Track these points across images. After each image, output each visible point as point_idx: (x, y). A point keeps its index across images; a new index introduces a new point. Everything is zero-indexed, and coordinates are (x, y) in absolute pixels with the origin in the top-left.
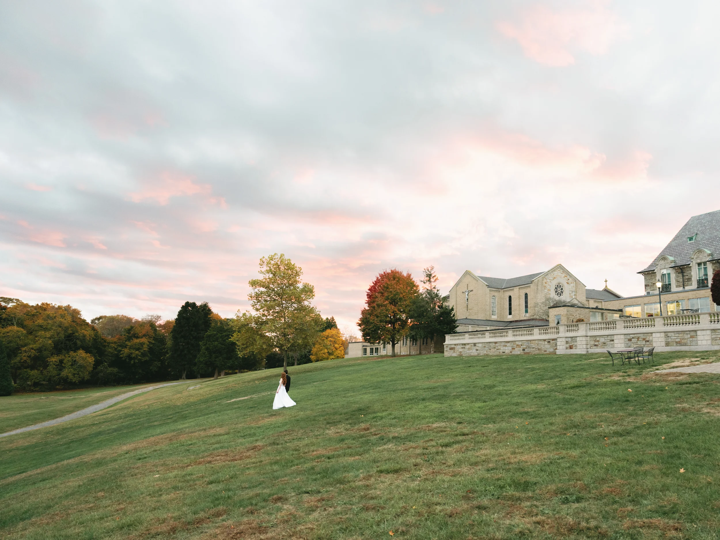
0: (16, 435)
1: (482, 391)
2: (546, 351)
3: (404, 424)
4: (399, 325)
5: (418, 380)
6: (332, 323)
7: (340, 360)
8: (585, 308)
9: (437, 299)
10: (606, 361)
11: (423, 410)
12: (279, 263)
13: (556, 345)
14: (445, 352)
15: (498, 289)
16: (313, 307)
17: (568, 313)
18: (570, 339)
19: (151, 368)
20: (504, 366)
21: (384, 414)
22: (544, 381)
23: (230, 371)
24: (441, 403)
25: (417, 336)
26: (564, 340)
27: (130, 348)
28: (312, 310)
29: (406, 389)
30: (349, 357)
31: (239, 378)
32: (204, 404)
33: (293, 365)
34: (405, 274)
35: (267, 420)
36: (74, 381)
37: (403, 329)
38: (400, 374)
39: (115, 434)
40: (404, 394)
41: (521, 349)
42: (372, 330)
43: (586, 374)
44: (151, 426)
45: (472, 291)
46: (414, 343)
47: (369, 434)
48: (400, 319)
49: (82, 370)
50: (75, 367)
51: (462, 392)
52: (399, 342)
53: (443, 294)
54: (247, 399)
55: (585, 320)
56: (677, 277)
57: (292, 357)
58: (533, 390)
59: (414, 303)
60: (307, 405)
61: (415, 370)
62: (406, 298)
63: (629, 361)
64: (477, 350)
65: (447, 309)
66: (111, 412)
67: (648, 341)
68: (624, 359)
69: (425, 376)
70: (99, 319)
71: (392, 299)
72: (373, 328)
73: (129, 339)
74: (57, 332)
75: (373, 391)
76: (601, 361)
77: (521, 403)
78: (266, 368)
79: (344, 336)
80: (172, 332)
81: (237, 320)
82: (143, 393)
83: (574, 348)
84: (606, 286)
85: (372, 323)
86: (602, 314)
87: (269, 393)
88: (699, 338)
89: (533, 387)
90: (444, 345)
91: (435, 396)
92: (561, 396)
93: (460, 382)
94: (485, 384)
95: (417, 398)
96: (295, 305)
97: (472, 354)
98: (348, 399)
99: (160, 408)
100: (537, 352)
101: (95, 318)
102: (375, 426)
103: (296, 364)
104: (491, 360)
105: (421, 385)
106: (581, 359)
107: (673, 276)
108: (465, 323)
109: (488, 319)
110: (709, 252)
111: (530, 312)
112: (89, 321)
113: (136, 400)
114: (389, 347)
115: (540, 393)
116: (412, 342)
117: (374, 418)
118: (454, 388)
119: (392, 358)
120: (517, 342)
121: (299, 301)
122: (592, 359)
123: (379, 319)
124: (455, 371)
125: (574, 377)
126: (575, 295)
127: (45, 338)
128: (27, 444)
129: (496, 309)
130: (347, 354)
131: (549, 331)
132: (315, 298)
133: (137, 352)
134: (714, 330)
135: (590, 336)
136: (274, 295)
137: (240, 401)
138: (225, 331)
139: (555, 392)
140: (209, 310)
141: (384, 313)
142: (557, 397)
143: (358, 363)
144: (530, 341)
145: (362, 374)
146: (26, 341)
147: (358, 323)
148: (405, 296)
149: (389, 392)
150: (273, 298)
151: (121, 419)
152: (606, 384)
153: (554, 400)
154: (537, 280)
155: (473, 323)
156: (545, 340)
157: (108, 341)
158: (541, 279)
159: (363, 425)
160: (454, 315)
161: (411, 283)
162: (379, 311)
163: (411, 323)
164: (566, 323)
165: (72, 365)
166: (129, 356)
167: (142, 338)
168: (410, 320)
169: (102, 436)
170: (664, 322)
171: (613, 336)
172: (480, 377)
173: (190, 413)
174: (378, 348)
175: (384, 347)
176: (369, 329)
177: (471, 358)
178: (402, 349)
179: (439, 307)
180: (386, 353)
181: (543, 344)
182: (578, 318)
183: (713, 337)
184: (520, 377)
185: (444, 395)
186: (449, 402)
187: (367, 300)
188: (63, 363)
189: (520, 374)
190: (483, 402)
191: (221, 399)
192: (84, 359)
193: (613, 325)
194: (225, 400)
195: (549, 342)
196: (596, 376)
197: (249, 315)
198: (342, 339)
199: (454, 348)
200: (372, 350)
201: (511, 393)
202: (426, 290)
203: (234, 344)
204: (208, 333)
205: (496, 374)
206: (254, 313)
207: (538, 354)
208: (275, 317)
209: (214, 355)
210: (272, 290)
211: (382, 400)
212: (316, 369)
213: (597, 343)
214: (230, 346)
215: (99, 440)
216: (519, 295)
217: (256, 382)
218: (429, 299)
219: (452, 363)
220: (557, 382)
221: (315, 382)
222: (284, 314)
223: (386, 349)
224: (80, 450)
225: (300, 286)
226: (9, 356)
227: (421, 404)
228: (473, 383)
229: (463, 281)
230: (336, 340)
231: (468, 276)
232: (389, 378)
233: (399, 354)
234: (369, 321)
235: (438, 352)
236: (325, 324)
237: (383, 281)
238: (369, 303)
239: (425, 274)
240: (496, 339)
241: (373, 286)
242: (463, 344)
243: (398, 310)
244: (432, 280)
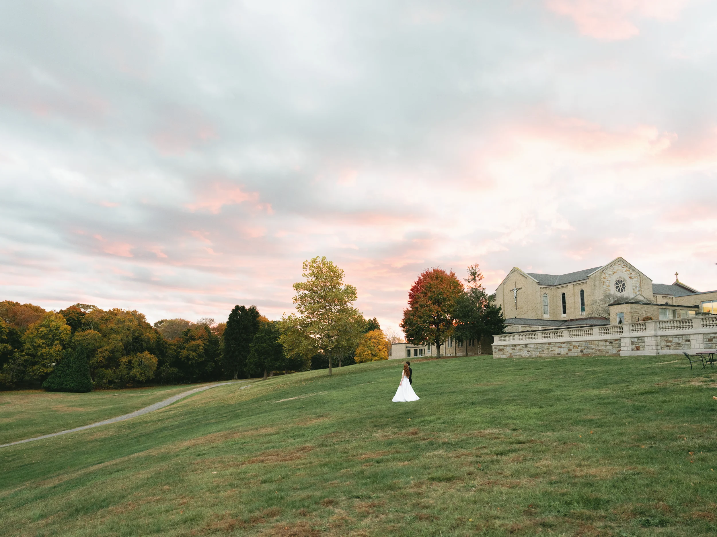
0: (95, 428)
1: (537, 396)
2: (607, 353)
3: (454, 429)
4: (444, 326)
5: (466, 382)
6: (375, 324)
7: (384, 361)
8: (653, 304)
9: (482, 298)
10: (683, 363)
11: (473, 415)
12: (321, 265)
13: (620, 346)
14: (493, 354)
15: (550, 286)
16: (356, 309)
17: (632, 310)
18: (636, 340)
19: (206, 368)
20: (561, 369)
21: (433, 418)
22: (608, 386)
23: (278, 372)
24: (492, 408)
25: (463, 337)
26: (629, 340)
27: (188, 350)
28: (355, 312)
29: (454, 392)
30: (393, 359)
31: (286, 379)
32: (255, 403)
33: (337, 366)
34: (448, 273)
35: (315, 421)
36: (141, 379)
37: (448, 329)
38: (447, 376)
39: (177, 430)
40: (452, 397)
41: (579, 350)
42: (415, 332)
43: (659, 378)
44: (208, 424)
45: (521, 289)
46: (460, 345)
47: (418, 439)
48: (444, 320)
49: (148, 369)
50: (141, 367)
51: (515, 396)
52: (444, 343)
53: (489, 292)
54: (295, 400)
55: (653, 318)
57: (337, 358)
58: (596, 395)
59: (458, 303)
60: (353, 406)
61: (462, 372)
62: (451, 298)
63: (712, 365)
64: (529, 351)
65: (494, 308)
66: (173, 409)
68: (704, 362)
69: (474, 379)
70: (160, 323)
71: (435, 299)
72: (417, 329)
73: (187, 341)
74: (126, 335)
76: (677, 363)
77: (583, 409)
78: (311, 369)
79: (388, 337)
80: (224, 334)
81: (283, 323)
82: (200, 392)
83: (641, 349)
84: (677, 280)
85: (415, 324)
86: (674, 311)
87: (315, 394)
89: (596, 392)
90: (492, 346)
91: (485, 400)
92: (630, 403)
93: (512, 386)
94: (540, 388)
95: (465, 402)
96: (338, 307)
97: (523, 356)
99: (216, 407)
100: (598, 353)
101: (157, 321)
102: (423, 430)
103: (340, 365)
104: (545, 362)
105: (470, 389)
106: (650, 361)
108: (514, 323)
109: (540, 318)
111: (588, 311)
112: (152, 324)
113: (194, 398)
114: (434, 348)
115: (605, 398)
116: (457, 344)
117: (422, 422)
118: (505, 392)
119: (437, 360)
120: (573, 343)
121: (342, 303)
122: (664, 361)
123: (422, 319)
124: (506, 374)
125: (644, 381)
126: (639, 291)
127: (116, 340)
128: (104, 437)
129: (548, 308)
130: (391, 355)
131: (611, 330)
132: (357, 300)
133: (194, 353)
135: (661, 336)
136: (318, 298)
137: (289, 401)
138: (272, 333)
139: (623, 398)
140: (257, 313)
141: (427, 313)
142: (625, 404)
144: (589, 341)
146: (101, 344)
147: (401, 324)
148: (448, 296)
149: (436, 395)
150: (317, 301)
151: (182, 416)
152: (684, 391)
154: (594, 275)
155: (522, 323)
156: (606, 341)
157: (169, 343)
158: (599, 274)
159: (411, 430)
160: (502, 315)
161: (455, 283)
162: (422, 311)
163: (456, 323)
164: (630, 322)
165: (139, 365)
166: (187, 357)
167: (198, 340)
168: (454, 320)
169: (166, 432)
171: (688, 336)
172: (534, 381)
173: (243, 412)
175: (429, 349)
176: (413, 330)
177: (522, 360)
179: (485, 306)
180: (430, 355)
181: (604, 345)
182: (645, 315)
184: (579, 381)
185: (495, 400)
186: (501, 406)
187: (410, 300)
188: (132, 363)
189: (579, 378)
190: (540, 408)
191: (270, 399)
192: (149, 360)
193: (689, 323)
194: (275, 400)
195: (611, 343)
196: (672, 381)
197: (294, 318)
198: (385, 341)
199: (503, 349)
200: (416, 351)
201: (570, 398)
202: (471, 289)
203: (280, 346)
204: (256, 336)
205: (552, 377)
206: (299, 316)
207: (599, 356)
208: (319, 319)
209: (262, 357)
210: (316, 293)
211: (429, 403)
212: (360, 371)
213: (669, 344)
214: (277, 348)
215: (163, 435)
216: (574, 292)
217: (303, 383)
218: (474, 298)
219: (501, 366)
220: (624, 387)
221: (360, 383)
222: (328, 316)
223: (430, 350)
224: (148, 444)
225: (342, 288)
226: (88, 357)
227: (471, 408)
228: (526, 387)
229: (511, 279)
230: (379, 342)
231: (516, 273)
232: (435, 381)
233: (444, 355)
234: (412, 321)
235: (486, 354)
236: (368, 325)
237: (426, 280)
238: (412, 304)
239: (469, 272)
240: (550, 340)
241: (415, 286)
242: (513, 345)
243: (442, 310)
244: (477, 278)
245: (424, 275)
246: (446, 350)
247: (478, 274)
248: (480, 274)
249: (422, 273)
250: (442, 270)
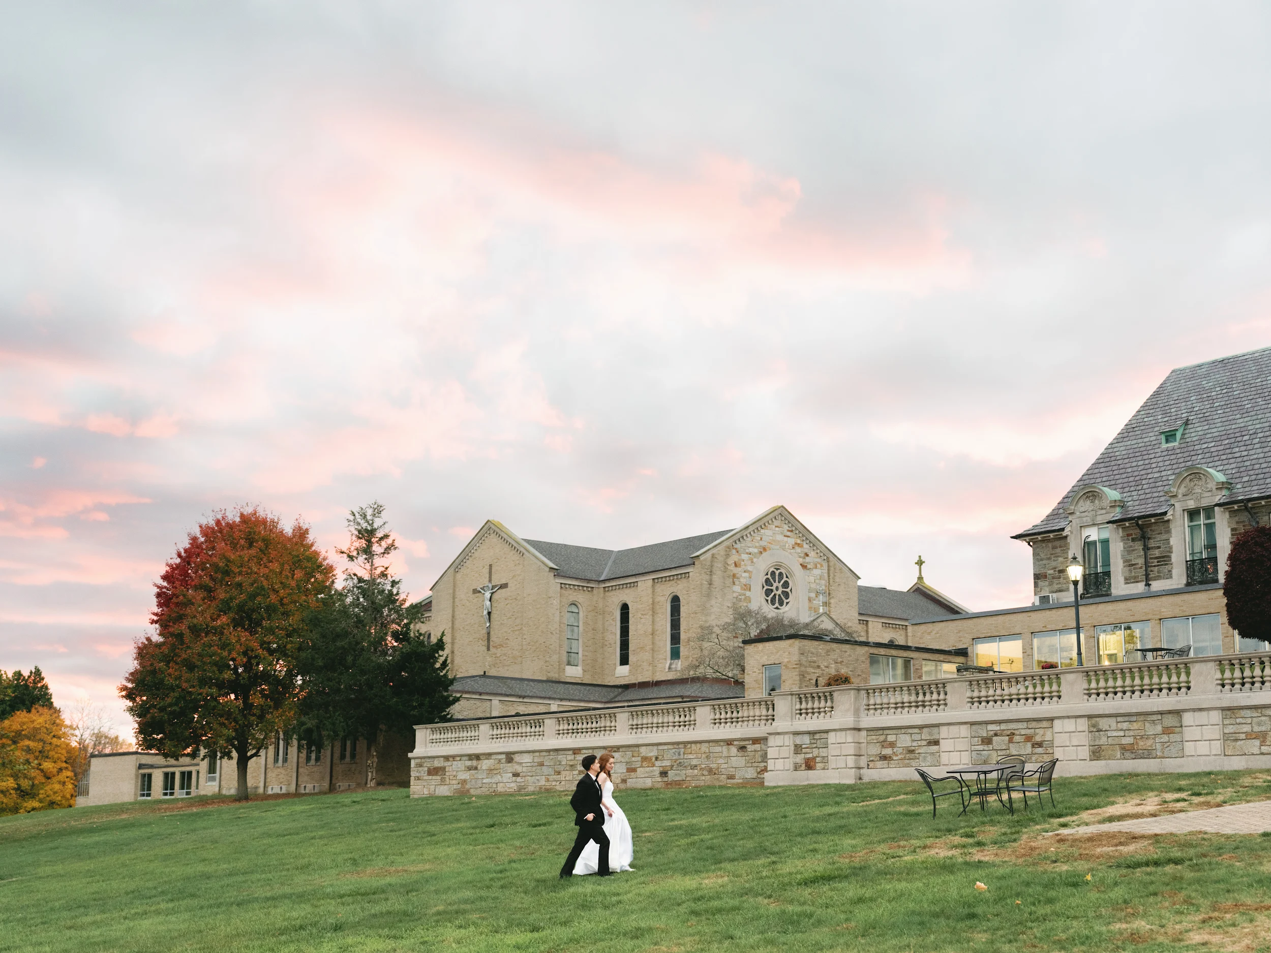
1: (528, 900)
2: (731, 777)
4: (264, 696)
5: (322, 868)
6: (35, 688)
7: (58, 813)
8: (857, 643)
9: (390, 610)
10: (914, 803)
13: (765, 757)
14: (412, 783)
15: (589, 581)
17: (804, 659)
18: (806, 739)
22: (722, 865)
24: (395, 937)
25: (325, 733)
26: (788, 740)
29: (282, 897)
30: (91, 805)
34: (287, 528)
37: (276, 707)
38: (264, 852)
40: (273, 911)
41: (657, 771)
42: (171, 713)
43: (854, 842)
45: (504, 586)
46: (313, 756)
48: (266, 676)
51: (466, 901)
52: (262, 752)
53: (411, 594)
55: (852, 680)
56: (1128, 550)
58: (688, 892)
59: (314, 622)
61: (313, 838)
62: (292, 608)
63: (982, 804)
64: (516, 775)
65: (423, 642)
67: (1040, 745)
68: (966, 795)
69: (346, 856)
71: (241, 608)
72: (176, 704)
75: (171, 905)
76: (900, 803)
77: (650, 930)
79: (77, 732)
83: (819, 766)
84: (920, 578)
85: (172, 689)
86: (907, 662)
88: (1188, 734)
89: (689, 882)
90: (409, 760)
91: (374, 916)
92: (774, 908)
93: (459, 874)
94: (538, 876)
95: (314, 925)
97: (500, 788)
98: (84, 934)
100: (707, 779)
104: (560, 804)
105: (331, 885)
106: (838, 799)
107: (1117, 549)
108: (480, 690)
109: (554, 676)
110: (1221, 478)
111: (687, 657)
114: (228, 767)
115: (710, 899)
116: (303, 755)
118: (437, 892)
119: (237, 805)
120: (643, 749)
122: (872, 797)
124: (444, 840)
125: (815, 851)
126: (825, 604)
129: (579, 647)
130: (84, 792)
131: (744, 713)
134: (1230, 711)
135: (868, 730)
139: (757, 895)
141: (214, 654)
142: (762, 911)
143: (123, 820)
144: (685, 743)
145: (133, 856)
147: (124, 688)
148: (285, 601)
149: (224, 908)
152: (910, 871)
153: (752, 919)
154: (709, 555)
155: (504, 690)
156: (729, 742)
158: (722, 553)
160: (444, 664)
161: (309, 559)
162: (197, 648)
163: (302, 687)
164: (795, 689)
168: (299, 677)
170: (1086, 686)
171: (935, 730)
172: (523, 857)
174: (190, 773)
175: (212, 769)
176: (162, 709)
177: (497, 799)
178: (271, 775)
179: (396, 636)
180: (217, 789)
181: (725, 754)
182: (833, 672)
183: (1226, 731)
184: (649, 855)
185: (405, 914)
186: (420, 931)
187: (159, 611)
189: (649, 846)
190: (532, 931)
193: (939, 694)
195: (743, 748)
196: (883, 848)
198: (68, 745)
199: (443, 769)
200: (169, 779)
201: (620, 902)
202: (356, 581)
207: (709, 787)
211: (201, 931)
213: (888, 751)
216: (653, 603)
218: (365, 609)
219: (433, 817)
220: (764, 866)
223: (217, 775)
227: (331, 940)
228: (500, 875)
229: (477, 554)
230: (48, 747)
231: (493, 539)
232: (225, 866)
233: (261, 790)
234: (162, 680)
235: (391, 784)
236: (9, 691)
237: (213, 548)
238: (163, 621)
239: (352, 529)
240: (578, 739)
241: (178, 566)
242: (471, 757)
243: (261, 646)
244: (377, 549)
245: (206, 531)
246: (269, 775)
247: (379, 534)
248: (386, 536)
249: (204, 522)
250: (270, 517)
